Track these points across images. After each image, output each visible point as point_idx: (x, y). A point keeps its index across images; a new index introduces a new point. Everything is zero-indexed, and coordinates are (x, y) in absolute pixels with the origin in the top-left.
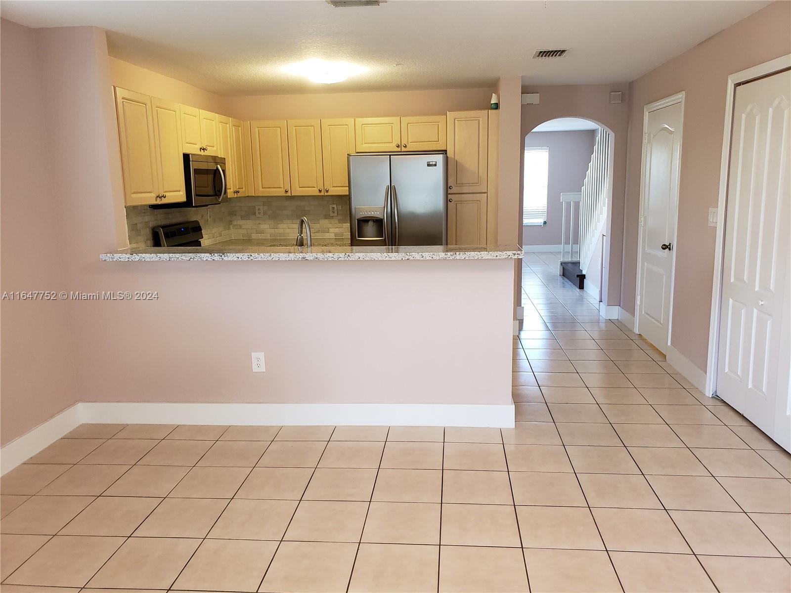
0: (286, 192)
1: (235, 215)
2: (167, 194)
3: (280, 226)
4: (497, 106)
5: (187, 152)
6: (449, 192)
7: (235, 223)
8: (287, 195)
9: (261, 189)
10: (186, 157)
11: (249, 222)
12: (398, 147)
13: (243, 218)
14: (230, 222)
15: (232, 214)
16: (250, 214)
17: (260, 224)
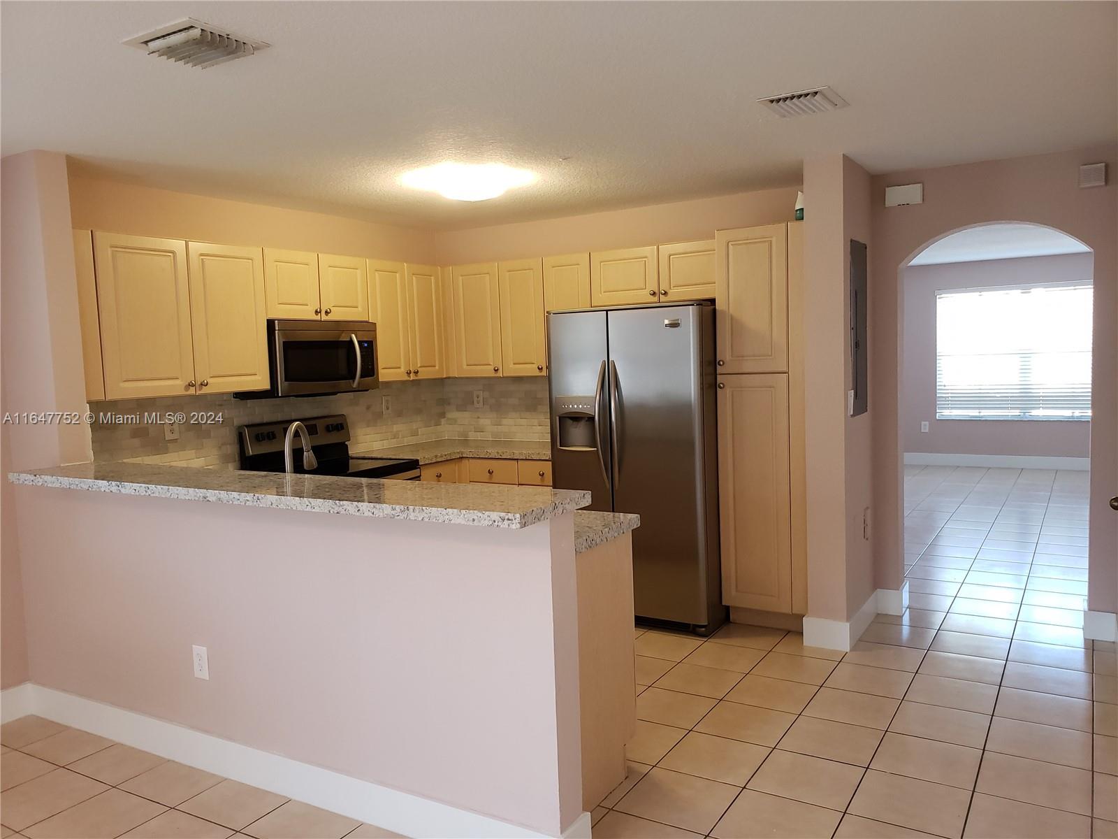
0: (496, 371)
1: (449, 404)
2: (211, 381)
3: (505, 421)
4: (800, 215)
5: (271, 316)
6: (718, 372)
7: (449, 415)
8: (497, 375)
9: (465, 367)
10: (270, 324)
11: (466, 414)
12: (654, 294)
13: (461, 408)
14: (443, 415)
15: (444, 402)
16: (467, 403)
17: (478, 418)
